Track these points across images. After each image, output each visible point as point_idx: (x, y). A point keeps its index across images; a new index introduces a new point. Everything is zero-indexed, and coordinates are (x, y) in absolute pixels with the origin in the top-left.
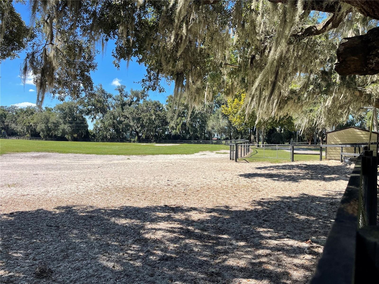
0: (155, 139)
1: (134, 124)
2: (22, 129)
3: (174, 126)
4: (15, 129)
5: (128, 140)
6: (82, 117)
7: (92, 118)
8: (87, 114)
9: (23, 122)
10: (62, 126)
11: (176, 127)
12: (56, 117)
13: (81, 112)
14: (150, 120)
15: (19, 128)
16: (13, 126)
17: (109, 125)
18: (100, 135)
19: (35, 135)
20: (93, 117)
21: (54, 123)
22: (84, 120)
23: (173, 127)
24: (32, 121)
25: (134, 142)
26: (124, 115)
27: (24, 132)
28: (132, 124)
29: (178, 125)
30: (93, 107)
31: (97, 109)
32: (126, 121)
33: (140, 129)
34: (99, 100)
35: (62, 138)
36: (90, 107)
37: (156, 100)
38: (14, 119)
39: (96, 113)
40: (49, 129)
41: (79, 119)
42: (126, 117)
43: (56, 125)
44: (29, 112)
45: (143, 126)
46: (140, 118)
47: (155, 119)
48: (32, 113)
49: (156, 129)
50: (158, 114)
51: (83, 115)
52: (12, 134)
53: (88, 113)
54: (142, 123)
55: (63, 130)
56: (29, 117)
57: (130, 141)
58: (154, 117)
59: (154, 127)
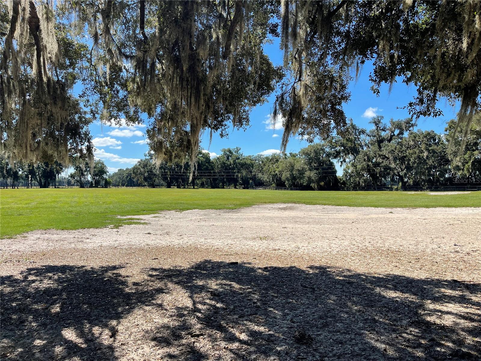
0: (428, 185)
1: (396, 165)
2: (268, 178)
3: (460, 164)
4: (261, 179)
5: (388, 188)
6: (330, 161)
7: (341, 162)
8: (335, 157)
9: (269, 170)
10: (307, 173)
11: (464, 165)
12: (301, 163)
13: (329, 155)
14: (420, 158)
15: (265, 178)
16: (260, 175)
17: (363, 169)
18: (352, 183)
19: (280, 185)
20: (342, 160)
21: (299, 170)
22: (332, 164)
23: (458, 166)
24: (277, 169)
25: (397, 190)
26: (382, 155)
27: (269, 181)
28: (393, 165)
29: (467, 163)
30: (343, 148)
31: (347, 150)
32: (386, 163)
33: (404, 171)
34: (349, 138)
35: (308, 188)
36: (338, 148)
37: (429, 130)
38: (260, 169)
39: (346, 155)
40: (294, 178)
41: (326, 164)
42: (385, 157)
43: (302, 172)
44: (275, 160)
45: (409, 168)
46: (405, 157)
47: (427, 156)
48: (277, 161)
49: (429, 172)
50: (431, 150)
51: (330, 159)
52: (259, 184)
53: (337, 155)
54: (408, 164)
55: (309, 178)
56: (274, 166)
57: (391, 189)
58: (425, 154)
59: (427, 169)
